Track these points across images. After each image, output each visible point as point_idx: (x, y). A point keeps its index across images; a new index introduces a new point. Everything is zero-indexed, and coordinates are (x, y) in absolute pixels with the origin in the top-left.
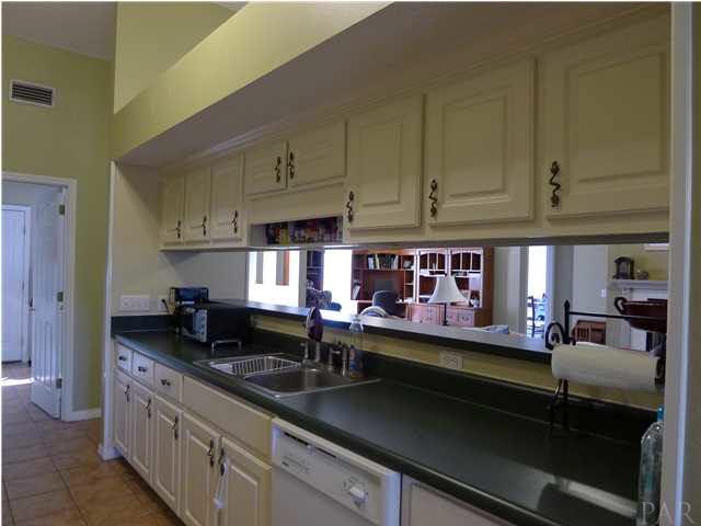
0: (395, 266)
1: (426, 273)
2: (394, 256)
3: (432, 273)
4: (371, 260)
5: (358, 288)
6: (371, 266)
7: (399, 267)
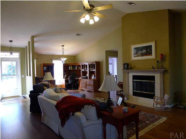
0: (76, 69)
1: (83, 70)
2: (76, 66)
3: (85, 70)
4: (70, 67)
5: (66, 75)
6: (70, 69)
7: (77, 69)
